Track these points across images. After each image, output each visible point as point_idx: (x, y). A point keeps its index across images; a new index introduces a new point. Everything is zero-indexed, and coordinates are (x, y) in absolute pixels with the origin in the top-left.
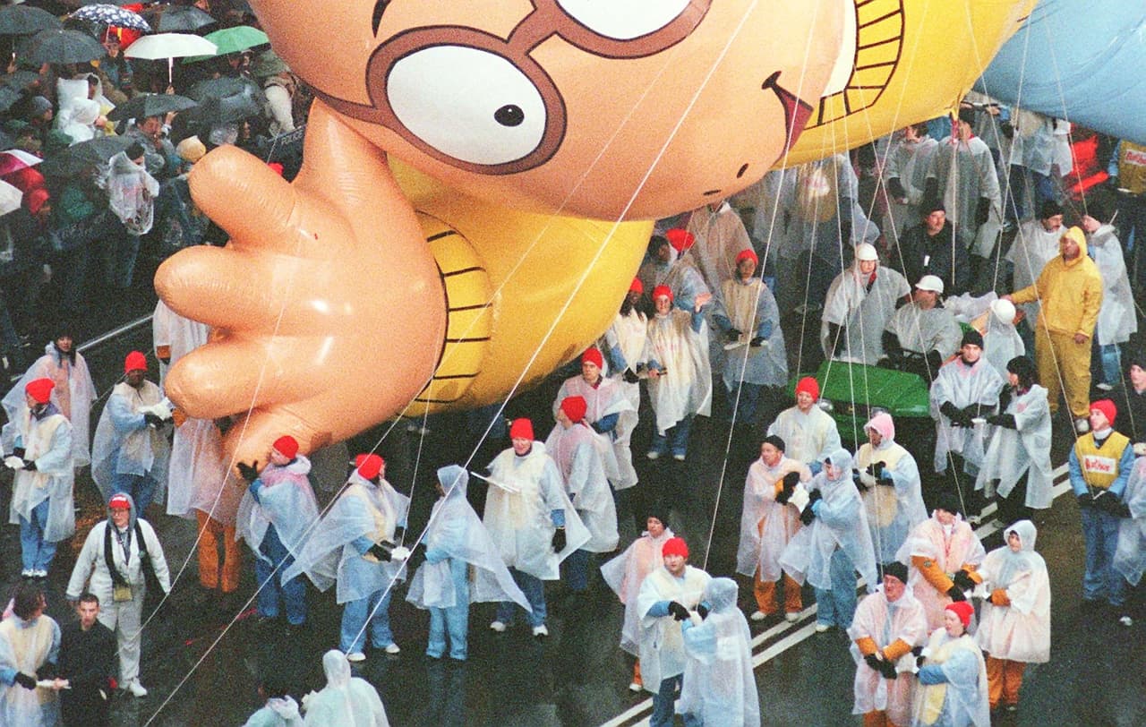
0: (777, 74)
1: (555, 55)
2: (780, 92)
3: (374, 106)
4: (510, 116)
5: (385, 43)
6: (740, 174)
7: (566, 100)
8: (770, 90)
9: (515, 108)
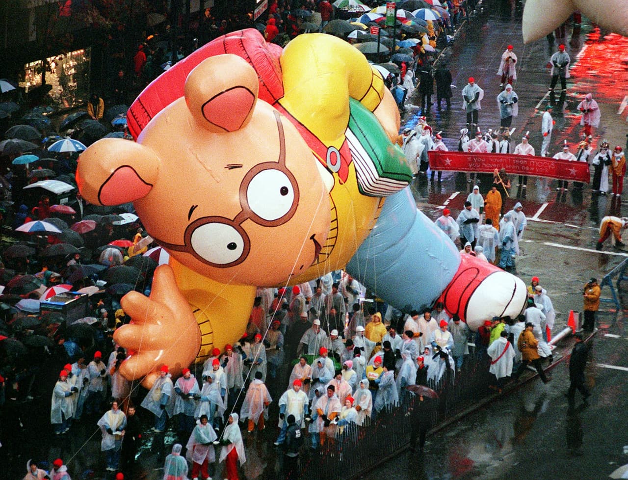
0: (314, 235)
1: (248, 225)
2: (315, 242)
3: (185, 246)
4: (232, 246)
5: (192, 223)
6: (301, 268)
7: (251, 240)
8: (312, 240)
9: (234, 244)
